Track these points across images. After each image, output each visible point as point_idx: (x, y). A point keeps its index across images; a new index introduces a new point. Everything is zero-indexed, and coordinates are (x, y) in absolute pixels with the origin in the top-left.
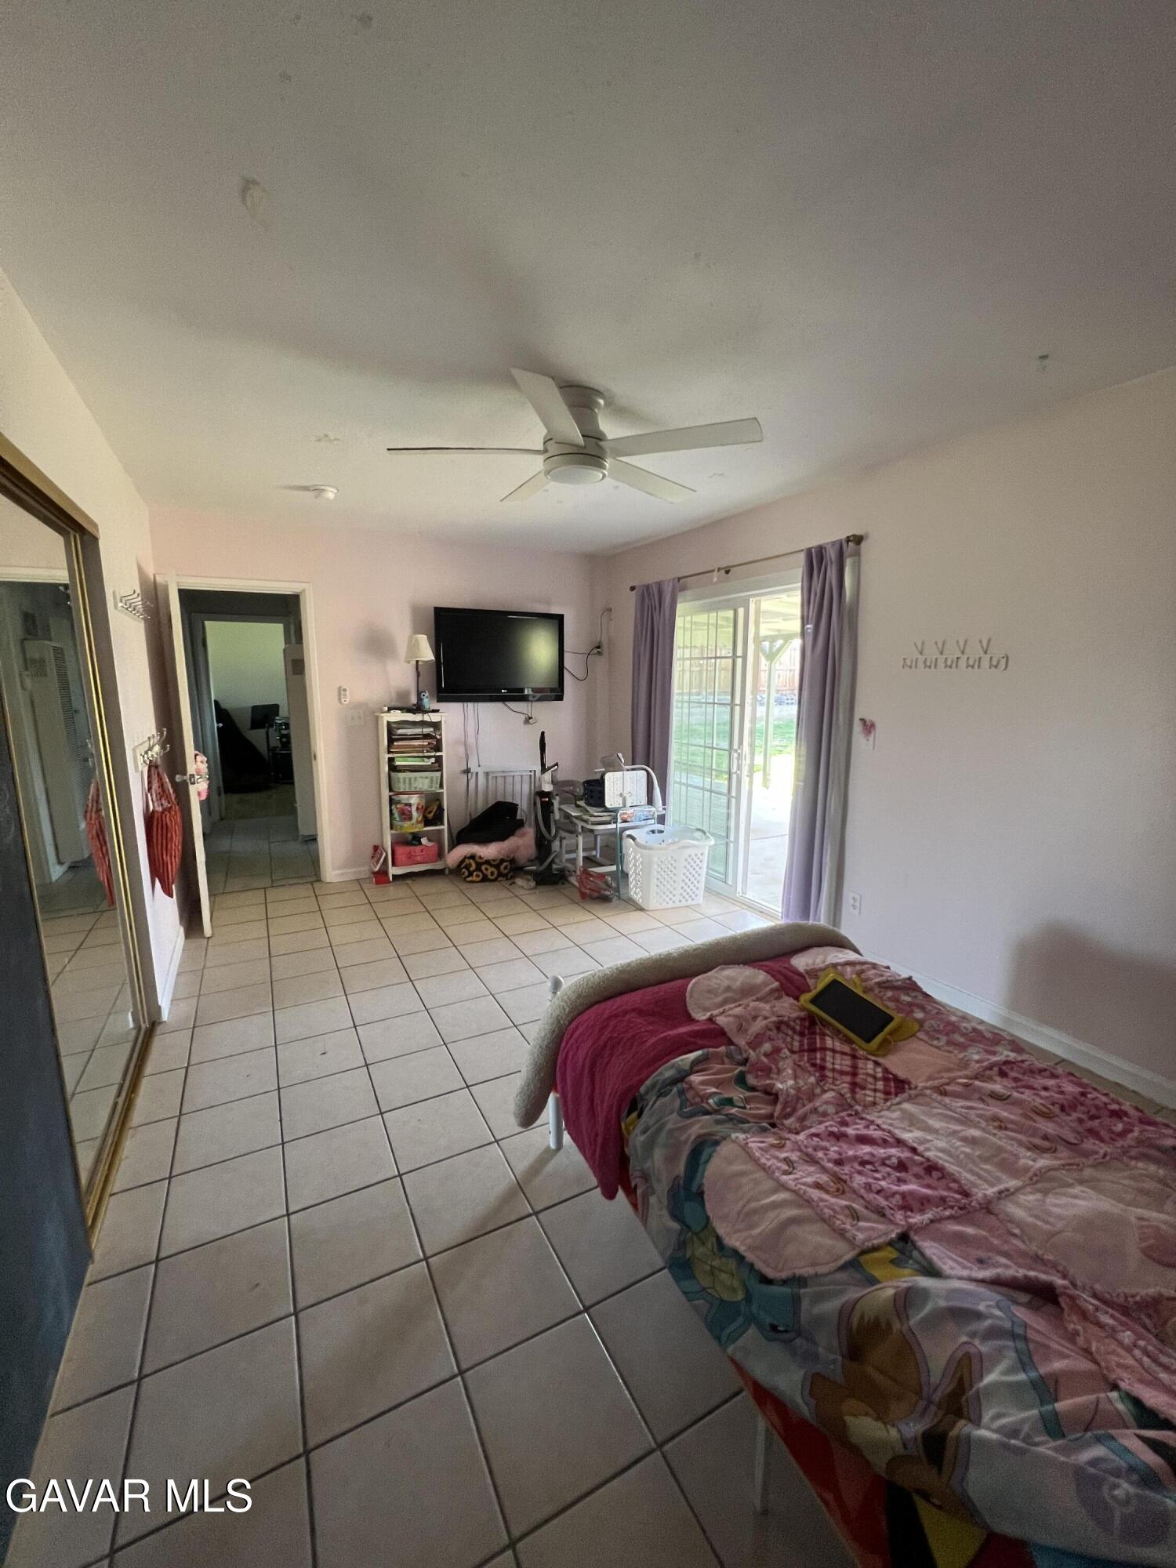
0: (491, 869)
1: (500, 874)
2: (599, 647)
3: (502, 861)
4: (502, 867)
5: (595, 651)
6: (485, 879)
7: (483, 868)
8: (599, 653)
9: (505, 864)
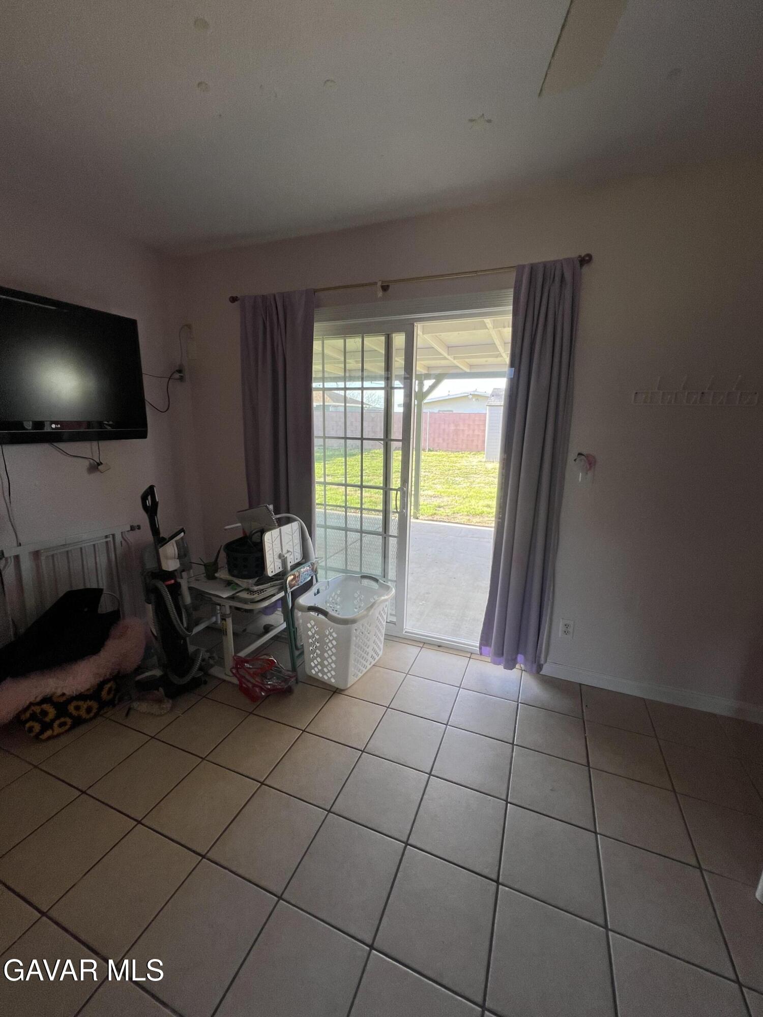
0: (84, 705)
1: (103, 705)
2: (180, 371)
3: (101, 685)
4: (104, 693)
5: (177, 376)
6: (78, 722)
7: (71, 708)
8: (181, 379)
9: (107, 686)
